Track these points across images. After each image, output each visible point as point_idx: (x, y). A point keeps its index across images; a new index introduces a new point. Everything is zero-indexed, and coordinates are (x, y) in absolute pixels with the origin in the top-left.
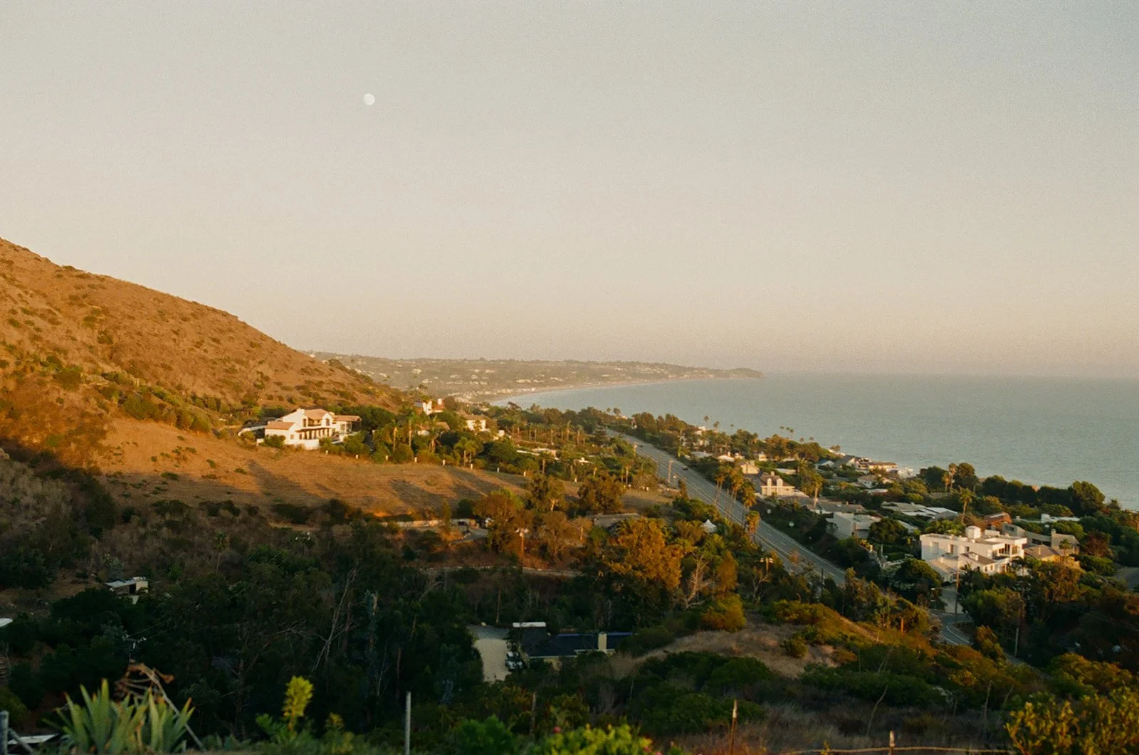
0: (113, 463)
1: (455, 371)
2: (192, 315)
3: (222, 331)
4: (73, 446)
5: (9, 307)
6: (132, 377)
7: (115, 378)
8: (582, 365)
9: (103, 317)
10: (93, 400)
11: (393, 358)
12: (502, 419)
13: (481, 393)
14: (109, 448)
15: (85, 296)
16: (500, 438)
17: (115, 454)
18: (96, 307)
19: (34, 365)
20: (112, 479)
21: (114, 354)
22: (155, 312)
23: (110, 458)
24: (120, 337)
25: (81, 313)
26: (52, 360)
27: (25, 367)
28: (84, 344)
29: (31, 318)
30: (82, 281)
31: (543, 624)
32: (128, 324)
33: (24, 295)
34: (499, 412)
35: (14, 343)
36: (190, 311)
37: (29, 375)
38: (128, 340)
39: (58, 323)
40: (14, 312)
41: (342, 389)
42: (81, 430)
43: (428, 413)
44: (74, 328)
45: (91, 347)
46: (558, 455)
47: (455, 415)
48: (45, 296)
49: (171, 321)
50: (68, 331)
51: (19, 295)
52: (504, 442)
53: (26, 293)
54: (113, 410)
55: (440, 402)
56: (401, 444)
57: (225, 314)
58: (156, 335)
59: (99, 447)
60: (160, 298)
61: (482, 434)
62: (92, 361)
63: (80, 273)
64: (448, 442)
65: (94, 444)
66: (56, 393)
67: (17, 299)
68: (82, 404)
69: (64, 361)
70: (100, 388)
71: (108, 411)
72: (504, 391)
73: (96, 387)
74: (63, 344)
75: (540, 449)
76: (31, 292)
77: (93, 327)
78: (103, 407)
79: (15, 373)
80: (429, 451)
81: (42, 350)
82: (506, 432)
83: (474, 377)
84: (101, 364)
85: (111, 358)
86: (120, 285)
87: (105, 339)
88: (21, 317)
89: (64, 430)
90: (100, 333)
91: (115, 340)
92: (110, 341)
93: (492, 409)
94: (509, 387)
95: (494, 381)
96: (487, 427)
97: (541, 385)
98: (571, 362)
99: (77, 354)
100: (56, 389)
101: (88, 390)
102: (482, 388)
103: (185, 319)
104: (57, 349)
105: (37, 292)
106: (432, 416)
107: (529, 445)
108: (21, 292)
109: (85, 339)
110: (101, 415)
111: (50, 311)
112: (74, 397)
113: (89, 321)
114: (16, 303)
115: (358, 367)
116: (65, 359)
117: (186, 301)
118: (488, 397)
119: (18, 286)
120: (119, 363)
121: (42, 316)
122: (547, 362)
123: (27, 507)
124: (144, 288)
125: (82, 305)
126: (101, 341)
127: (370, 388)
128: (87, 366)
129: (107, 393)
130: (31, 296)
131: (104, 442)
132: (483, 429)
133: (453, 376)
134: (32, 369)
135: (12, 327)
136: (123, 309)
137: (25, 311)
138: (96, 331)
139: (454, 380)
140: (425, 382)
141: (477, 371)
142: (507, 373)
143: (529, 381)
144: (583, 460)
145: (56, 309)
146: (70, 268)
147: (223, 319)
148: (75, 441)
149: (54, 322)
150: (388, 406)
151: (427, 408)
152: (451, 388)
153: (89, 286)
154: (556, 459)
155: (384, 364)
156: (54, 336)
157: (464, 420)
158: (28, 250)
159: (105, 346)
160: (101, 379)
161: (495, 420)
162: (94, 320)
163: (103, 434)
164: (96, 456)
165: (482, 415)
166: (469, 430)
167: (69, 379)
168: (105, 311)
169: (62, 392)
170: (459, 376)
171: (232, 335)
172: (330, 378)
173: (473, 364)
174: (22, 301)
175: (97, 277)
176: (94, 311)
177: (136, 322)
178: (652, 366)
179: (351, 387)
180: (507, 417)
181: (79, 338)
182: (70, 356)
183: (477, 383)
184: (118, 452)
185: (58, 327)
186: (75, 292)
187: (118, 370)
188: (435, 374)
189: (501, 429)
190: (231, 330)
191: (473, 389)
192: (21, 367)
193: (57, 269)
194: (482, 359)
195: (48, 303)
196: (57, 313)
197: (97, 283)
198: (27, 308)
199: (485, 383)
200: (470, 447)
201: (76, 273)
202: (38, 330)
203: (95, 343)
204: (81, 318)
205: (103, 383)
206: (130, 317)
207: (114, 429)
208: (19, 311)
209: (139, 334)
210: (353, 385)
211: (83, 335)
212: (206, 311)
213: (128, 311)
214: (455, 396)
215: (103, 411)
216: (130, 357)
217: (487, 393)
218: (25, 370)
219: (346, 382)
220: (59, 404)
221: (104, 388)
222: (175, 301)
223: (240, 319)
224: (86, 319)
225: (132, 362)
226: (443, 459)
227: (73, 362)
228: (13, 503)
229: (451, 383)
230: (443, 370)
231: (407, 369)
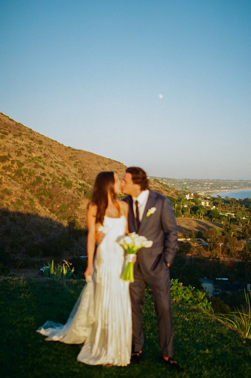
0: (82, 215)
1: (198, 183)
2: (108, 163)
3: (118, 169)
4: (70, 208)
5: (50, 161)
6: (88, 185)
7: (83, 185)
8: (245, 182)
9: (80, 164)
10: (76, 193)
11: (177, 179)
12: (214, 201)
13: (207, 191)
14: (81, 209)
15: (74, 157)
16: (214, 209)
17: (83, 212)
18: (77, 160)
19: (58, 181)
20: (82, 220)
21: (83, 177)
22: (96, 162)
23: (81, 213)
24: (85, 171)
25: (73, 162)
26: (63, 179)
27: (55, 181)
28: (74, 173)
29: (57, 165)
30: (74, 152)
31: (227, 279)
32: (87, 166)
33: (55, 156)
34: (214, 199)
35: (52, 173)
36: (108, 162)
37: (56, 184)
38: (87, 172)
39: (66, 166)
40: (52, 162)
41: (158, 190)
42: (72, 202)
43: (188, 199)
44: (70, 168)
45: (76, 175)
46: (235, 216)
47: (198, 200)
48: (62, 157)
49: (102, 165)
50: (69, 169)
51: (54, 157)
52: (215, 210)
53: (56, 156)
54: (82, 196)
55: (192, 194)
56: (178, 210)
57: (119, 163)
58: (96, 170)
59: (78, 209)
60: (98, 157)
61: (207, 207)
62: (76, 179)
63: (73, 149)
64: (195, 210)
65: (76, 208)
66: (65, 190)
67: (53, 158)
68: (73, 194)
69: (67, 179)
70: (78, 189)
71: (81, 197)
72: (216, 191)
73: (77, 188)
74: (67, 173)
75: (228, 213)
76: (57, 155)
77: (76, 168)
78: (79, 195)
79: (52, 183)
80: (188, 213)
81: (60, 175)
82: (216, 206)
83: (205, 185)
84: (79, 180)
85: (82, 178)
86: (85, 152)
87: (80, 171)
88: (54, 164)
89: (67, 203)
90: (79, 169)
91: (83, 172)
92: (82, 172)
93: (211, 197)
94: (218, 189)
95: (212, 187)
96: (209, 204)
97: (229, 189)
98: (241, 180)
99: (71, 177)
100: (65, 189)
101: (74, 189)
102: (208, 190)
103: (106, 165)
104: (65, 175)
105: (59, 155)
106: (189, 200)
107: (224, 212)
108: (54, 155)
109: (74, 172)
110: (78, 198)
111: (63, 162)
112: (70, 191)
113: (75, 165)
114: (52, 159)
115: (164, 182)
116: (67, 178)
117: (107, 158)
118: (209, 193)
119: (53, 153)
120: (84, 180)
121: (60, 164)
122: (232, 180)
123: (55, 229)
124: (93, 154)
125: (73, 160)
126: (79, 172)
127: (168, 189)
128: (74, 181)
129: (80, 190)
130: (57, 157)
131: (79, 207)
132: (208, 205)
133: (197, 185)
134: (57, 182)
135: (51, 167)
136: (86, 161)
137: (55, 162)
138: (77, 169)
139: (198, 187)
140: (188, 187)
141: (206, 183)
142: (217, 184)
143: (225, 187)
144: (244, 218)
145: (65, 161)
146: (69, 147)
147: (118, 164)
148: (71, 207)
149: (64, 166)
150: (174, 196)
151: (188, 197)
152: (197, 190)
153: (75, 153)
154: (234, 217)
155: (174, 181)
156: (64, 171)
157: (200, 201)
158: (57, 141)
159: (80, 174)
160: (79, 185)
161: (212, 202)
162: (77, 165)
163: (79, 204)
164: (77, 212)
165: (208, 200)
166: (202, 206)
167: (69, 185)
168: (80, 162)
169: (66, 189)
170: (200, 185)
171: (121, 170)
172: (154, 185)
173: (205, 181)
174: (54, 158)
175: (78, 150)
176: (77, 162)
177: (90, 166)
179: (161, 189)
180: (216, 201)
181: (72, 171)
182: (69, 177)
183: (206, 188)
184: (84, 211)
185: (65, 167)
186: (71, 155)
187: (84, 182)
188: (191, 184)
189: (214, 205)
190: (121, 168)
191: (204, 190)
192: (54, 181)
193: (66, 148)
194: (208, 179)
195: (63, 159)
196: (65, 162)
197: (78, 152)
198: (56, 161)
199: (209, 188)
200: (203, 212)
201: (71, 149)
202: (59, 168)
203: (77, 173)
204: (72, 164)
205: (80, 187)
206: (89, 164)
207: (82, 203)
208: (53, 162)
209: (91, 170)
210: (162, 188)
211: (74, 170)
212: (113, 161)
213: (87, 162)
214: (198, 192)
215: (79, 196)
216: (88, 178)
217: (210, 191)
218: (55, 182)
219: (159, 187)
220: (65, 194)
221: (80, 188)
222: (103, 158)
223: (124, 165)
224: (74, 165)
225: (89, 180)
226: (193, 216)
227: (70, 180)
228: (51, 227)
229: (197, 188)
230: (194, 183)
231: (181, 182)
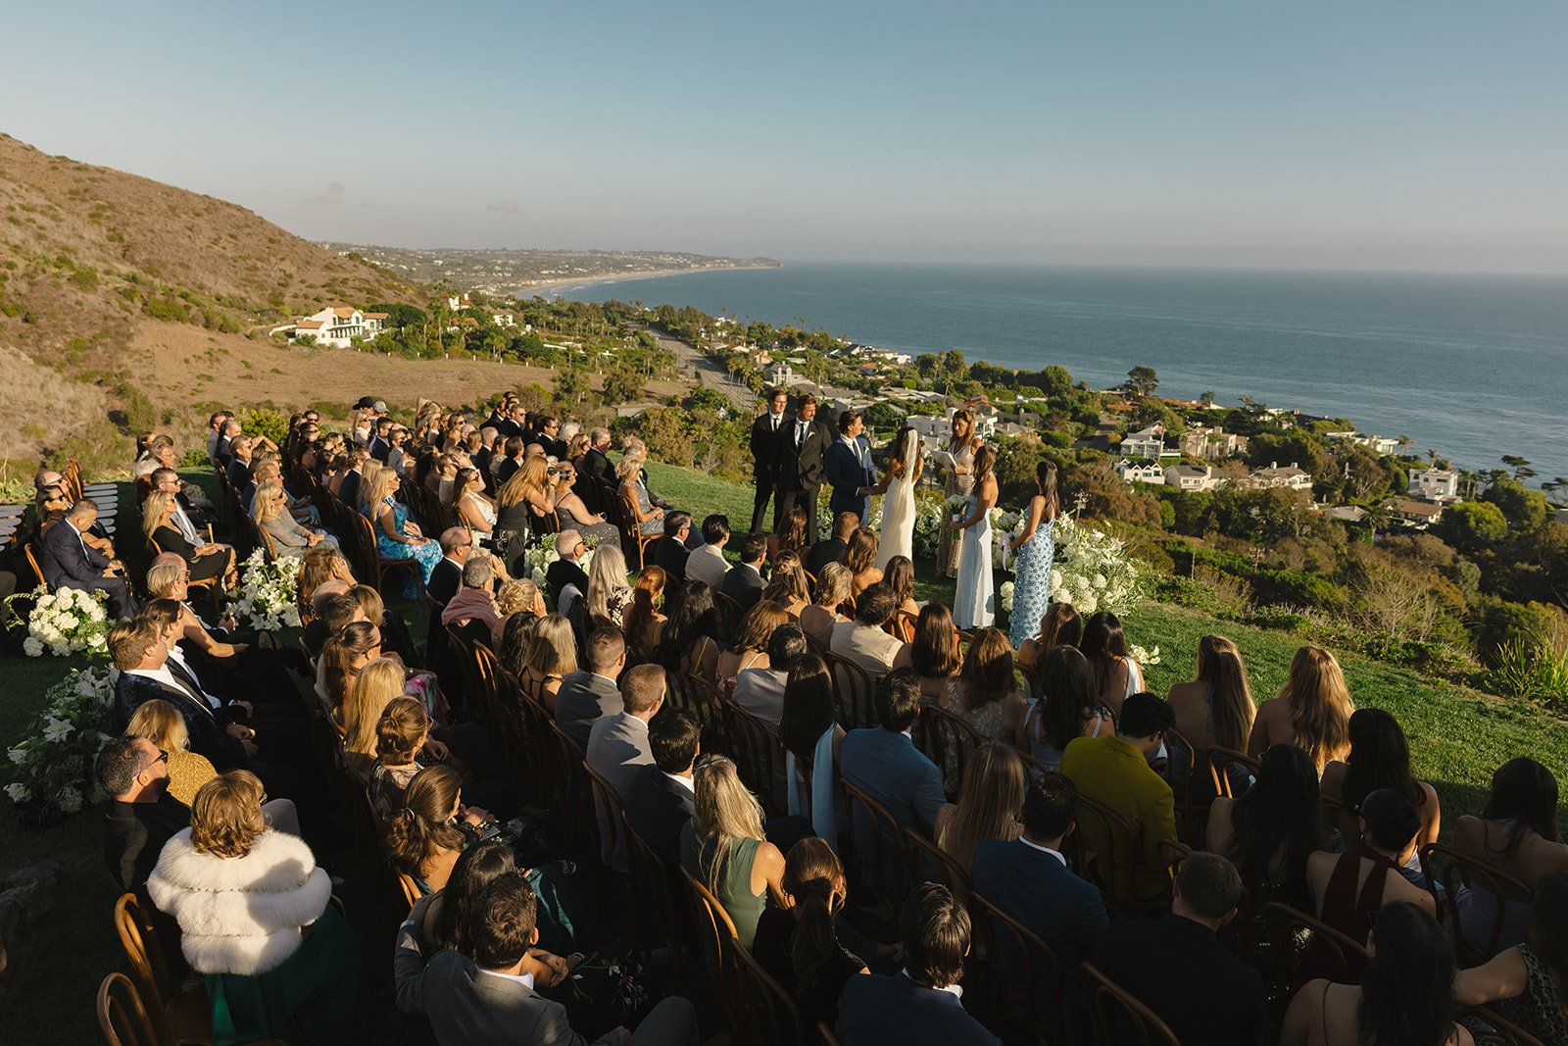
0: (144, 366)
1: (478, 262)
2: (205, 210)
3: (239, 227)
4: (100, 349)
5: (5, 204)
6: (150, 278)
7: (133, 279)
8: (606, 255)
9: (108, 213)
10: (115, 303)
11: (413, 249)
12: (528, 312)
13: (505, 286)
14: (136, 351)
15: (86, 191)
16: (527, 333)
17: (145, 357)
18: (101, 203)
19: (45, 266)
20: (147, 382)
21: (127, 253)
22: (164, 207)
23: (140, 361)
24: (131, 234)
25: (85, 209)
26: (62, 261)
27: (36, 268)
28: (93, 242)
29: (32, 215)
30: (84, 175)
32: (137, 220)
33: (18, 189)
34: (523, 306)
35: (17, 243)
36: (203, 206)
37: (40, 277)
38: (140, 238)
39: (61, 220)
40: (12, 209)
41: (367, 286)
42: (106, 333)
43: (456, 308)
44: (79, 224)
45: (101, 246)
46: (584, 349)
47: (482, 310)
48: (42, 190)
49: (184, 216)
50: (74, 229)
51: (14, 190)
52: (532, 336)
53: (21, 187)
54: (137, 312)
55: (466, 297)
56: (431, 341)
57: (240, 209)
58: (169, 232)
59: (127, 350)
60: (170, 191)
61: (509, 329)
62: (105, 261)
63: (77, 165)
64: (478, 338)
65: (122, 347)
66: (75, 295)
67: (11, 193)
68: (104, 306)
69: (75, 261)
70: (120, 290)
71: (132, 314)
72: (528, 283)
73: (116, 289)
74: (72, 243)
75: (566, 343)
76: (26, 186)
77: (99, 224)
78: (126, 309)
79: (25, 275)
80: (459, 347)
81: (49, 249)
82: (533, 326)
83: (498, 268)
84: (115, 264)
85: (124, 257)
86: (122, 177)
87: (115, 236)
88: (20, 214)
89: (87, 335)
90: (109, 230)
91: (126, 237)
92: (121, 239)
93: (518, 302)
94: (533, 278)
95: (519, 272)
96: (514, 321)
97: (564, 276)
98: (595, 252)
99: (88, 253)
100: (73, 292)
101: (107, 292)
102: (505, 279)
103: (198, 215)
104: (65, 248)
105: (32, 186)
106: (460, 312)
107: (555, 339)
108: (15, 186)
109: (94, 237)
110: (125, 319)
111: (50, 208)
112: (93, 299)
113: (95, 217)
114: (12, 198)
115: (377, 259)
116: (76, 259)
117: (197, 195)
118: (512, 289)
119: (10, 180)
120: (133, 263)
121: (42, 212)
122: (571, 252)
123: (63, 411)
124: (149, 180)
125: (84, 200)
126: (111, 239)
127: (395, 284)
128: (101, 267)
129: (128, 294)
130: (27, 190)
131: (131, 345)
132: (511, 324)
133: (476, 268)
134: (44, 272)
135: (11, 225)
136: (130, 204)
137: (23, 207)
138: (104, 229)
139: (476, 271)
140: (448, 273)
141: (499, 262)
142: (529, 264)
143: (553, 272)
144: (607, 353)
145: (57, 205)
146: (64, 159)
147: (238, 214)
148: (101, 345)
149: (54, 218)
150: (415, 302)
151: (454, 304)
152: (474, 280)
153: (89, 179)
154: (582, 352)
155: (404, 255)
156: (60, 235)
157: (490, 315)
158: (8, 136)
159: (116, 244)
160: (119, 279)
161: (522, 314)
162: (100, 216)
163: (130, 337)
164: (125, 360)
165: (509, 309)
166: (496, 325)
167: (85, 280)
168: (111, 207)
169: (80, 294)
170: (482, 268)
171: (248, 230)
172: (355, 274)
173: (494, 254)
174: (18, 196)
175: (97, 170)
176: (99, 207)
177: (146, 219)
178: (676, 255)
179: (376, 284)
180: (532, 312)
181: (86, 235)
182: (81, 255)
183: (500, 274)
184: (149, 355)
185: (62, 224)
186: (75, 186)
187: (135, 270)
188: (455, 264)
189: (528, 323)
190: (247, 226)
191: (494, 281)
192: (31, 269)
193: (50, 160)
194: (504, 249)
195: (46, 198)
196: (57, 208)
197: (98, 175)
198: (25, 204)
199: (510, 275)
200: (499, 343)
201: (72, 165)
202: (41, 228)
203: (103, 240)
204: (85, 214)
205: (125, 285)
206: (139, 213)
207: (140, 332)
208: (17, 208)
209: (152, 231)
210: (378, 281)
211: (92, 233)
212: (218, 204)
213: (135, 206)
214: (479, 289)
215: (127, 313)
216: (145, 256)
217: (512, 285)
218: (35, 271)
219: (371, 279)
220: (78, 307)
221: (125, 290)
222: (184, 194)
223: (256, 214)
224: (91, 216)
225: (147, 261)
226: (473, 354)
227: (85, 262)
228: (47, 408)
229: (474, 274)
230: (467, 261)
231: (428, 260)
